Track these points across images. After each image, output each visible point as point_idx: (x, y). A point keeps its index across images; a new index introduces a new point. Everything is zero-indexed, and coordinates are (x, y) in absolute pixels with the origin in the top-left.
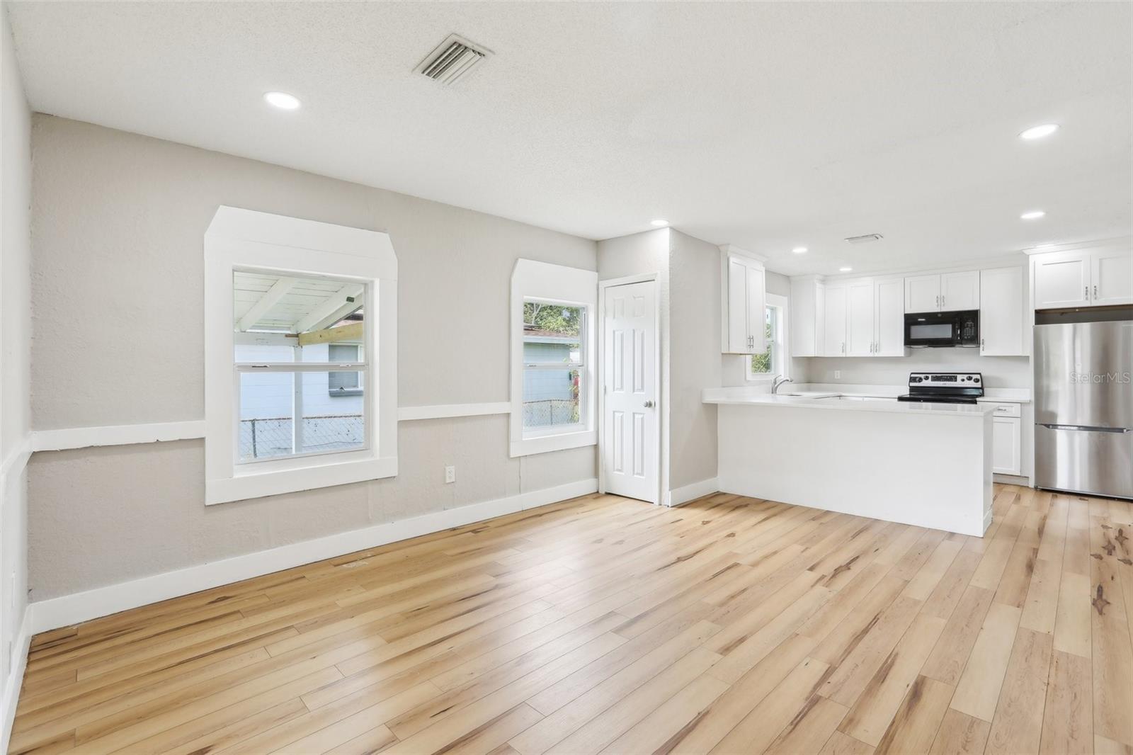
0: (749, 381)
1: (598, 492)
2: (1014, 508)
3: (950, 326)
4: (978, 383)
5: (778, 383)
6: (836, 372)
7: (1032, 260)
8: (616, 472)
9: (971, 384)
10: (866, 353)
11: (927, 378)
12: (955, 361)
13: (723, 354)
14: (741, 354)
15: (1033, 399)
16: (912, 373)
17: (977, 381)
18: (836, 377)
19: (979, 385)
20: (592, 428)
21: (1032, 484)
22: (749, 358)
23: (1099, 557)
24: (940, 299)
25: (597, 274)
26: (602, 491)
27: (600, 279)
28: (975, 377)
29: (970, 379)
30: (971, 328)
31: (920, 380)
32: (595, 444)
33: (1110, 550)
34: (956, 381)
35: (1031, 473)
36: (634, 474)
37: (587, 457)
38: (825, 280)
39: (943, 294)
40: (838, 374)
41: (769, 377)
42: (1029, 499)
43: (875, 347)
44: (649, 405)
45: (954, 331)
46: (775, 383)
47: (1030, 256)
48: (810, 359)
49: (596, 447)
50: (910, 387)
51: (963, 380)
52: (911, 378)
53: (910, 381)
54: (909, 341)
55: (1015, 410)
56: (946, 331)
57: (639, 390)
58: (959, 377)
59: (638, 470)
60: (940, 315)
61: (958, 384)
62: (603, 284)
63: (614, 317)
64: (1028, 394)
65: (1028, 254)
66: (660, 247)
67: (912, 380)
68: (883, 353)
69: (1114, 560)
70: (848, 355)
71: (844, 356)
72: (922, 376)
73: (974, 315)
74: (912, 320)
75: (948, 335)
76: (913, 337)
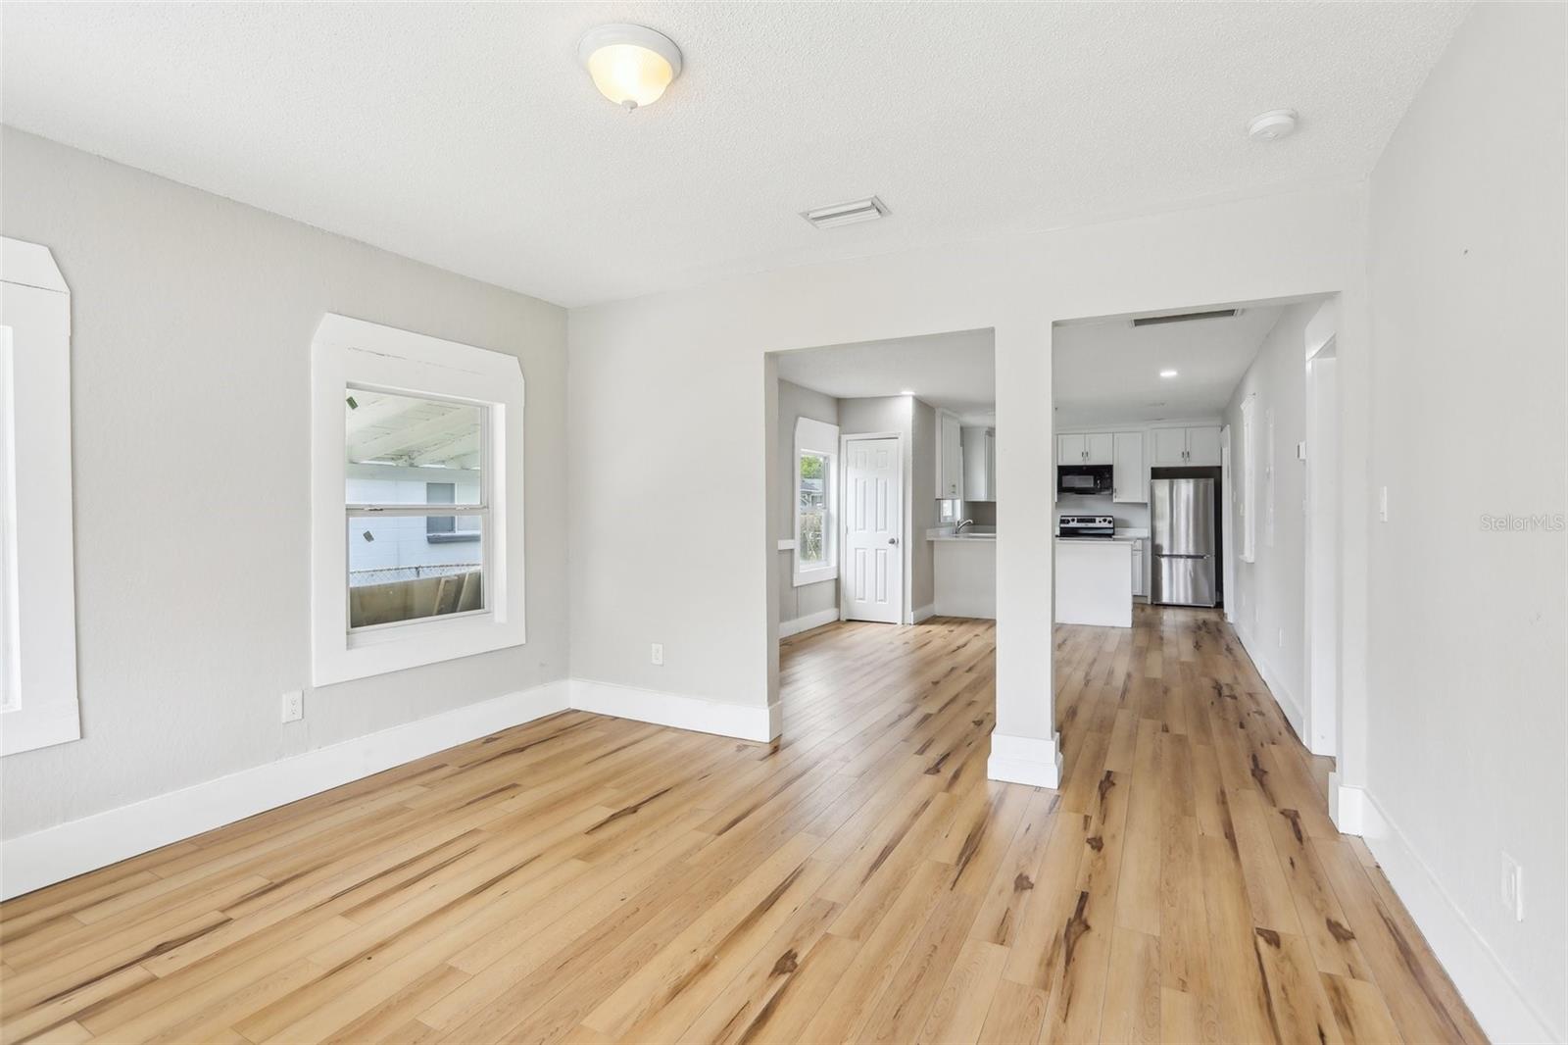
1: (839, 620)
2: (1142, 614)
3: (1092, 478)
5: (961, 526)
8: (858, 601)
9: (1106, 525)
11: (1073, 520)
12: (1094, 507)
13: (936, 500)
15: (1150, 535)
16: (1062, 516)
17: (1110, 522)
19: (1111, 525)
20: (834, 564)
21: (1149, 602)
23: (1195, 632)
24: (1085, 454)
25: (837, 428)
26: (843, 619)
27: (841, 433)
28: (1108, 519)
29: (1105, 521)
30: (1107, 479)
31: (1068, 522)
32: (835, 577)
33: (1199, 628)
34: (1095, 522)
35: (1149, 593)
36: (876, 600)
37: (830, 589)
39: (1087, 450)
42: (1149, 610)
44: (892, 542)
45: (1095, 483)
49: (837, 581)
50: (1061, 527)
51: (1100, 521)
53: (1060, 523)
54: (1062, 489)
55: (1138, 545)
56: (1088, 482)
57: (881, 530)
58: (1097, 519)
59: (880, 596)
60: (1085, 468)
61: (1096, 524)
62: (845, 437)
63: (856, 467)
64: (1146, 533)
66: (902, 412)
67: (1062, 521)
69: (1203, 632)
72: (1070, 519)
73: (1109, 469)
74: (1064, 471)
75: (1091, 485)
76: (1064, 486)
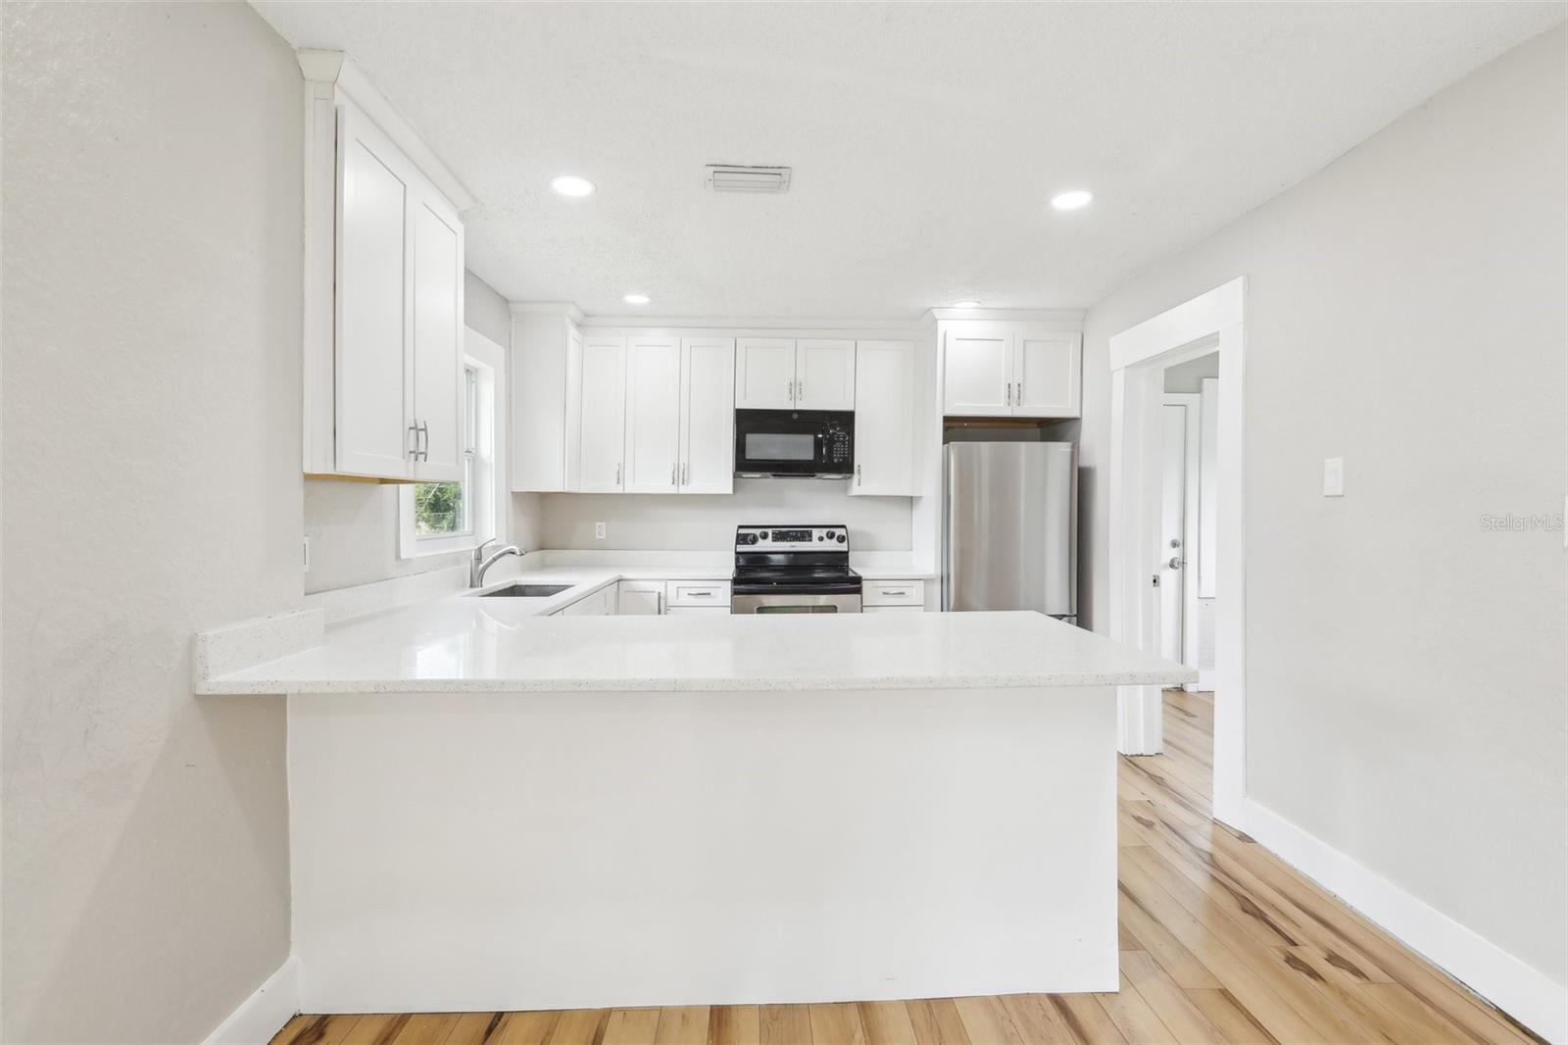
0: (409, 560)
3: (809, 439)
4: (842, 544)
5: (486, 560)
6: (598, 524)
7: (942, 326)
9: (832, 545)
10: (664, 486)
11: (765, 536)
12: (810, 505)
13: (309, 478)
14: (383, 481)
16: (740, 527)
17: (841, 539)
18: (598, 537)
19: (843, 547)
22: (407, 493)
24: (795, 387)
28: (839, 532)
29: (831, 536)
30: (843, 442)
31: (754, 540)
34: (811, 541)
38: (585, 323)
39: (799, 378)
40: (601, 530)
41: (461, 544)
43: (680, 475)
45: (817, 449)
46: (479, 559)
47: (939, 322)
48: (543, 497)
50: (737, 553)
51: (821, 539)
52: (738, 535)
53: (737, 543)
54: (744, 464)
55: (916, 592)
56: (800, 447)
58: (816, 533)
60: (795, 416)
61: (813, 545)
65: (937, 317)
67: (741, 539)
68: (695, 487)
70: (627, 491)
71: (621, 491)
72: (758, 532)
73: (846, 419)
74: (749, 421)
75: (808, 455)
76: (749, 456)
